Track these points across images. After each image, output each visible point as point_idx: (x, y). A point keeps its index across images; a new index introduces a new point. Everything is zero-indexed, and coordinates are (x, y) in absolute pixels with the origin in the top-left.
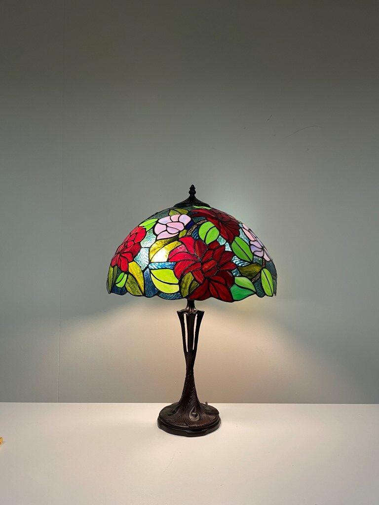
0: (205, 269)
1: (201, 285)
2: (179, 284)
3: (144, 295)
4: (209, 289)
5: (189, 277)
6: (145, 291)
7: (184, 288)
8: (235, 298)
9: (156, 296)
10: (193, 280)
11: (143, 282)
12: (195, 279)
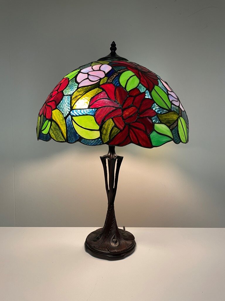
0: (126, 115)
1: (121, 131)
2: (100, 130)
3: (67, 141)
4: (129, 136)
5: (110, 124)
6: (67, 137)
7: (105, 135)
8: (154, 144)
9: (78, 143)
10: (114, 126)
11: (65, 128)
12: (115, 126)
